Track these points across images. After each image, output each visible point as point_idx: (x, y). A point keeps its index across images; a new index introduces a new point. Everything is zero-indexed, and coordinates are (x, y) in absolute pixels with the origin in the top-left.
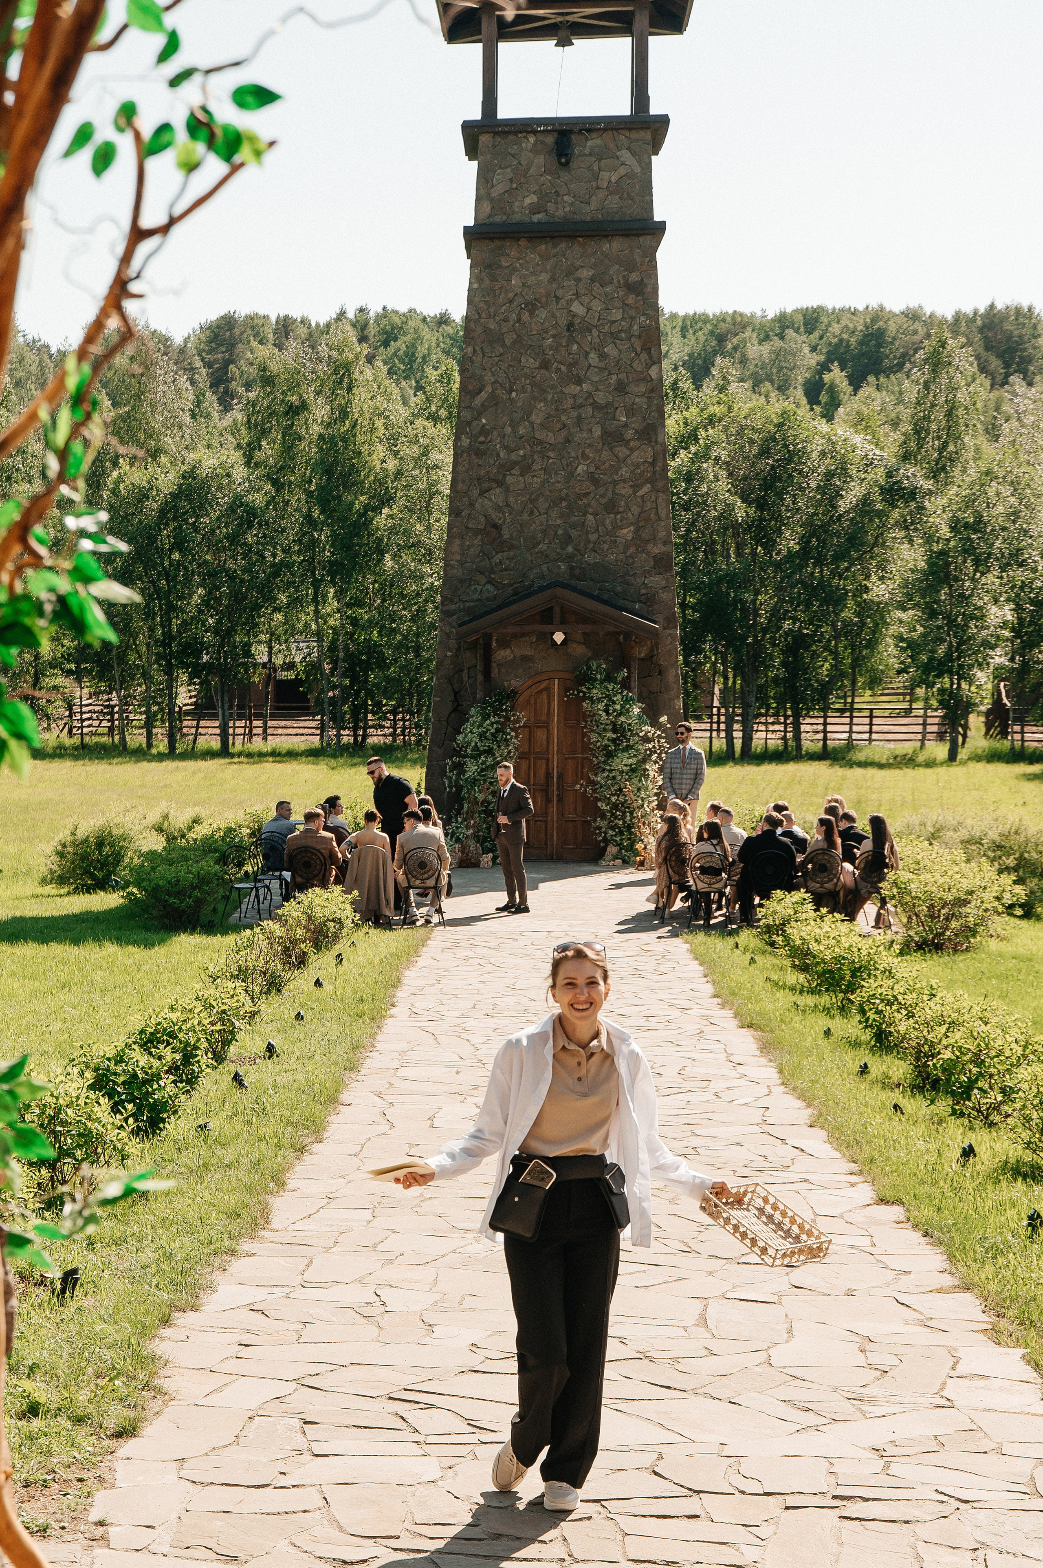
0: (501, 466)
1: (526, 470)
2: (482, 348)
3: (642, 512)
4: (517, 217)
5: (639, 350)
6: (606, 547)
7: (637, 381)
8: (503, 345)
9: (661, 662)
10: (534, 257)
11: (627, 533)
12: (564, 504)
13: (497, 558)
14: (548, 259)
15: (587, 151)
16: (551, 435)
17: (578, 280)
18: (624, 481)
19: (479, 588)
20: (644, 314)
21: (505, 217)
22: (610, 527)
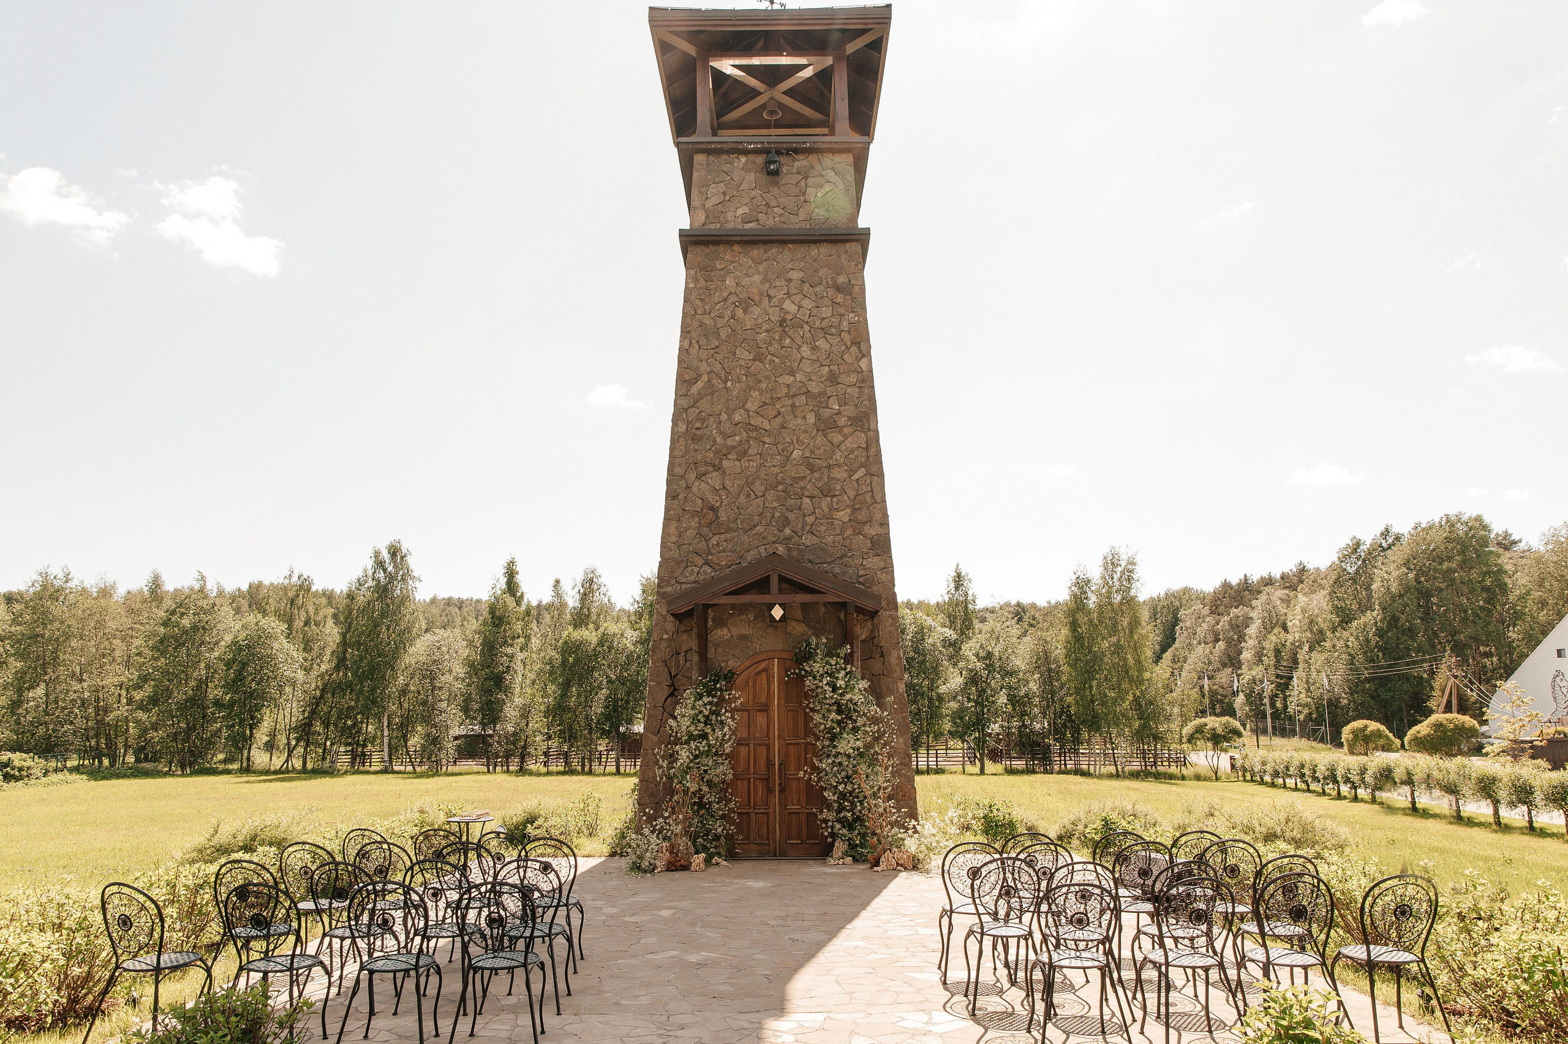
0: (717, 452)
1: (743, 455)
2: (698, 341)
3: (857, 495)
4: (730, 226)
5: (849, 344)
6: (823, 529)
7: (848, 373)
8: (718, 338)
9: (883, 644)
10: (746, 261)
11: (844, 515)
12: (780, 487)
13: (714, 541)
14: (761, 262)
15: (795, 170)
16: (766, 422)
17: (790, 280)
18: (839, 465)
19: (696, 569)
20: (852, 312)
21: (719, 225)
22: (826, 510)
